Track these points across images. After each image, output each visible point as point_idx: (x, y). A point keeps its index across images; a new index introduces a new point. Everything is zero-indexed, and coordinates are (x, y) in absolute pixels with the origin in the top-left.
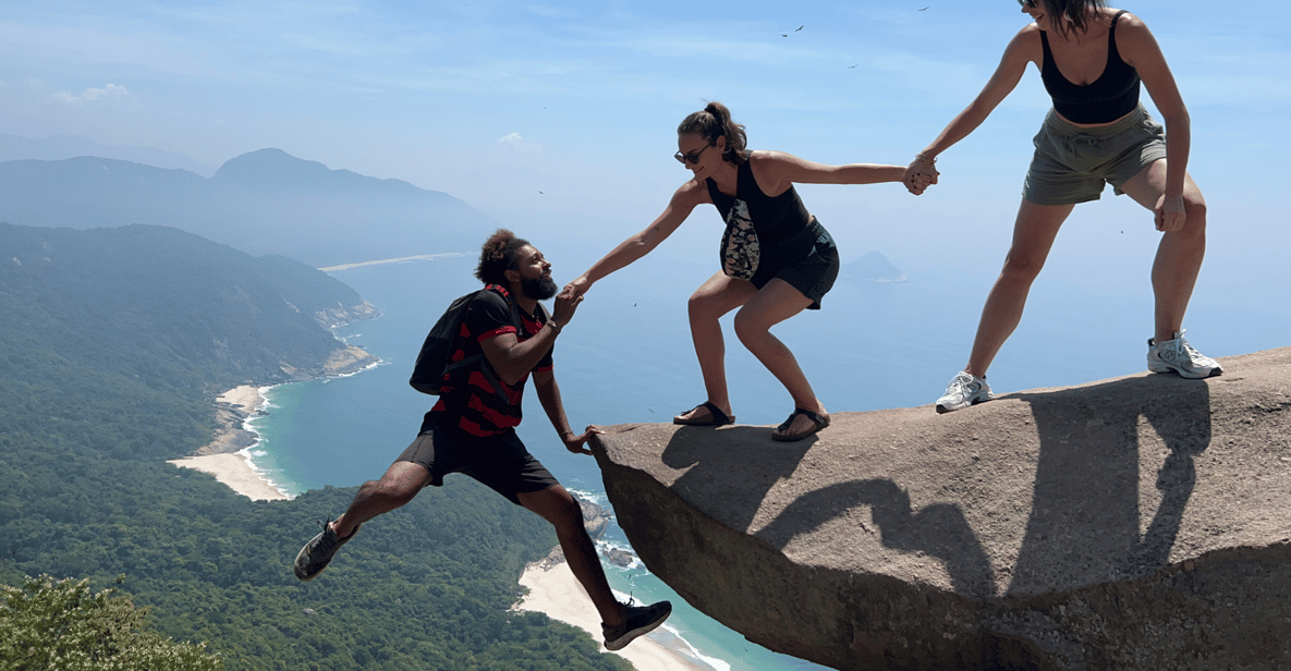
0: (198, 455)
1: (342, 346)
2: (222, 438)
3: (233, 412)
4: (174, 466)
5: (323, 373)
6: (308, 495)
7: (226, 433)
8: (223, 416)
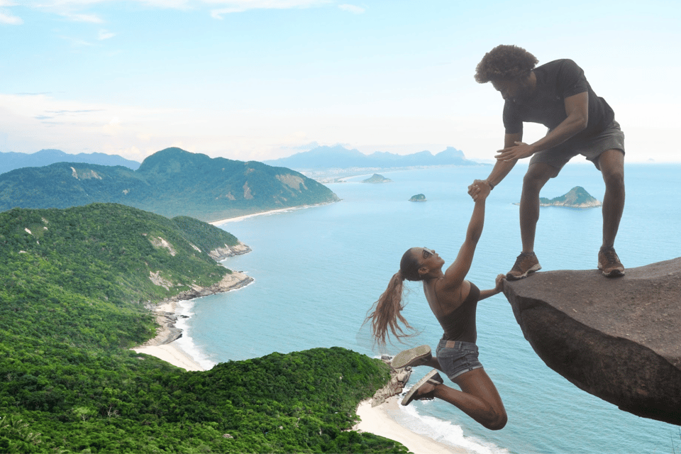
0: (149, 345)
1: (230, 272)
2: (162, 333)
3: (167, 317)
4: (135, 352)
5: (219, 290)
6: (218, 366)
7: (164, 330)
8: (161, 320)
